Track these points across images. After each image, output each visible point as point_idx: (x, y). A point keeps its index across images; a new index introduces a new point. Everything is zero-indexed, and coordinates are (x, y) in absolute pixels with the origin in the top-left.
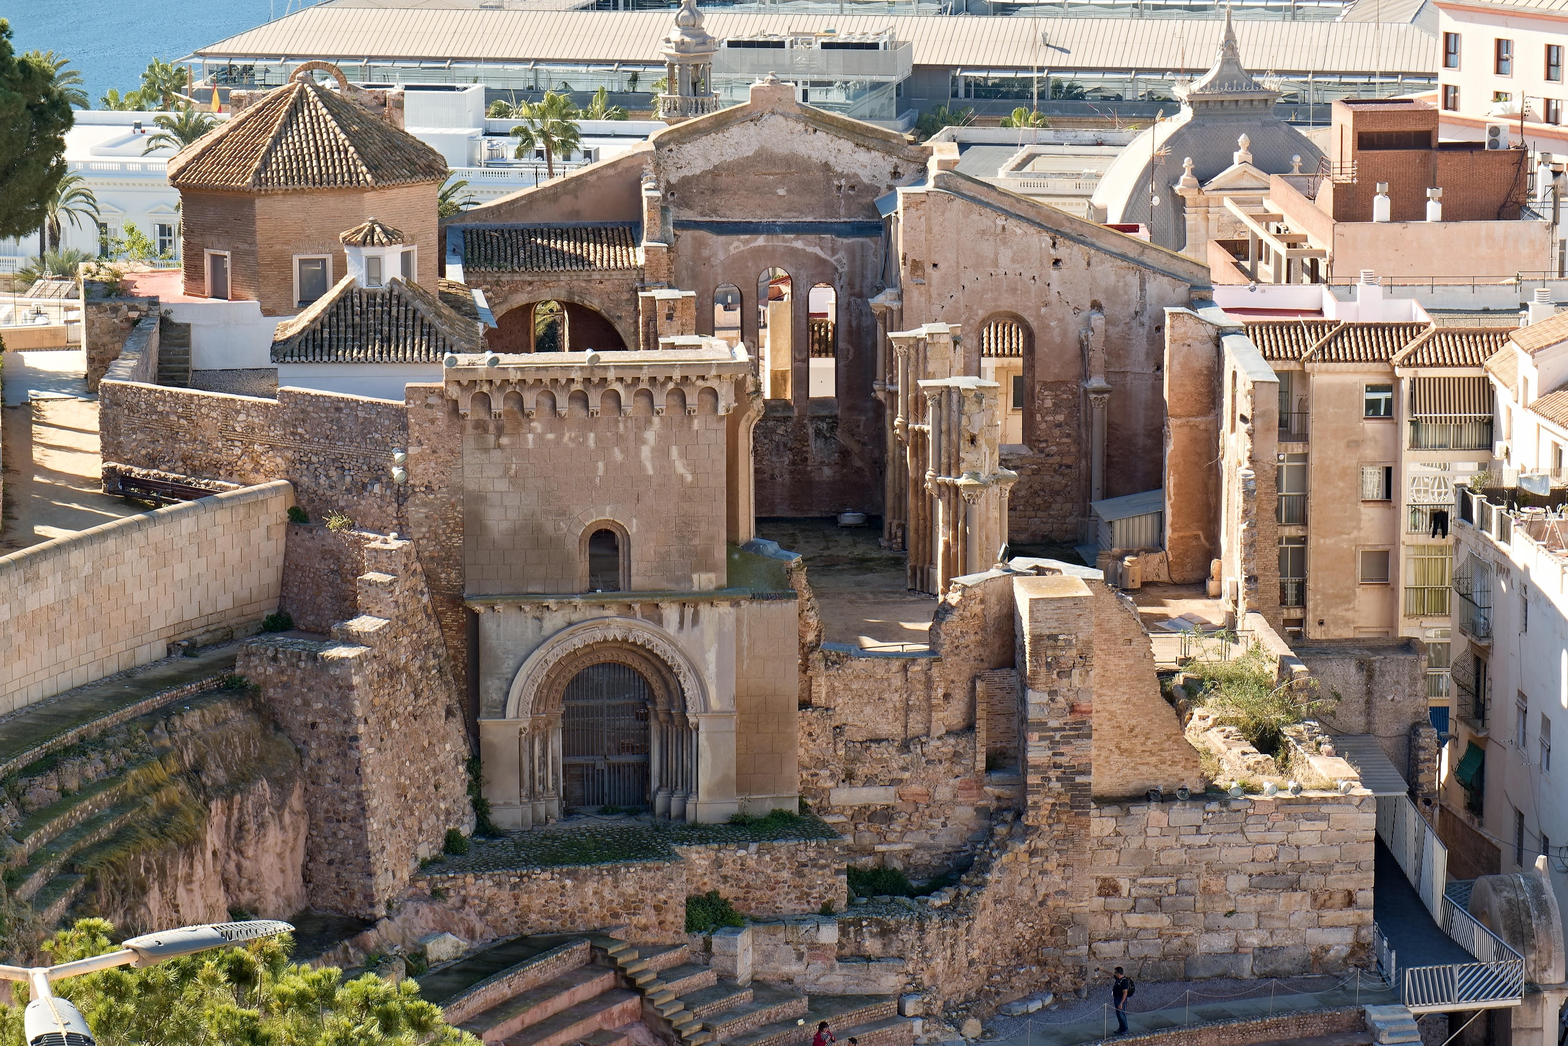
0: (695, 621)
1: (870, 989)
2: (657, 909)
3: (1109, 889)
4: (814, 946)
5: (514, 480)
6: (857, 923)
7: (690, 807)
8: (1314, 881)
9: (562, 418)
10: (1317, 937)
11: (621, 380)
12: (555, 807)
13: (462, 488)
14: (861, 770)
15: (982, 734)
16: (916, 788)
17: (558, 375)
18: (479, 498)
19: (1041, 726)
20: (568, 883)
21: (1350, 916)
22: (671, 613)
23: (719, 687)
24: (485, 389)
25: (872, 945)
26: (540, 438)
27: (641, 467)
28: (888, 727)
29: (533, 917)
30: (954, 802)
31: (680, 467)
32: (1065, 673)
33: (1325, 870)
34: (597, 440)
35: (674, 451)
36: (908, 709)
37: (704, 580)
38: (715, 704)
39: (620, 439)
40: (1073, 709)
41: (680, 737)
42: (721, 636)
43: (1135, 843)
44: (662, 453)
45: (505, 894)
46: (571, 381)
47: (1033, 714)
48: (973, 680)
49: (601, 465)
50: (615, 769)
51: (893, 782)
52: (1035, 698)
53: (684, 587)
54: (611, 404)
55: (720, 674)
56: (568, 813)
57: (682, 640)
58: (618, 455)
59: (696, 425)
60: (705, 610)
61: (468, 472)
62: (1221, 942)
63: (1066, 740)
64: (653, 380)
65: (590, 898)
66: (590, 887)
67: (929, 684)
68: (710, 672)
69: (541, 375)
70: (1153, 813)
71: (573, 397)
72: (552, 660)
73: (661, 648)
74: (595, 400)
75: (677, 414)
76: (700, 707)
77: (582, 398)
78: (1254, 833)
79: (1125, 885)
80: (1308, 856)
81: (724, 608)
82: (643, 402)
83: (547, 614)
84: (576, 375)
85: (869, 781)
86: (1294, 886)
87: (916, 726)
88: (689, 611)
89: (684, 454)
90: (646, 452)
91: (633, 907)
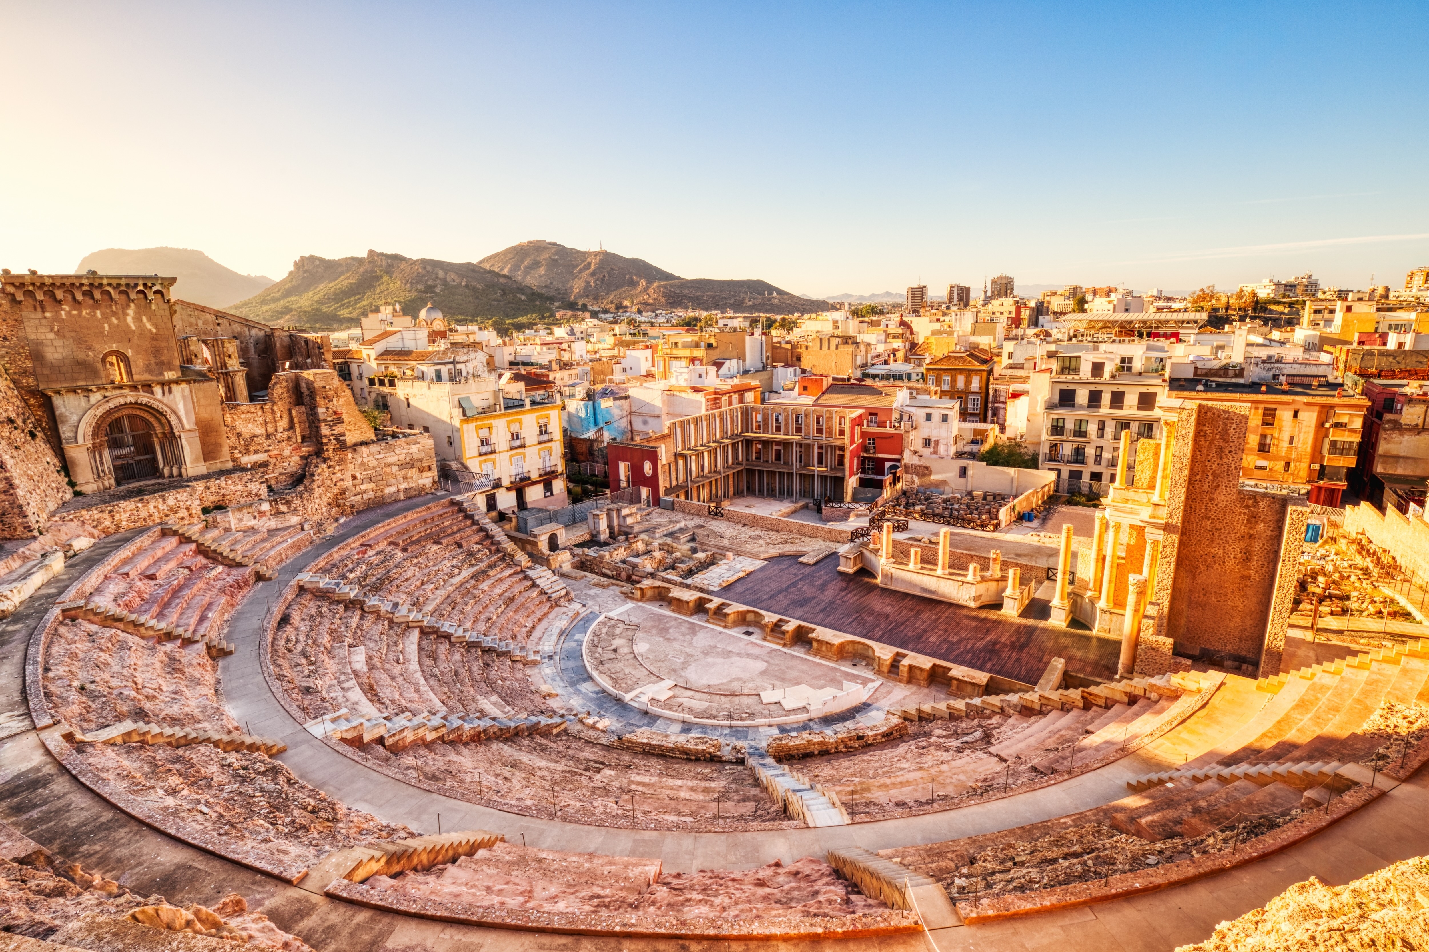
0: (170, 392)
1: (287, 524)
2: (188, 509)
3: (354, 477)
4: (260, 512)
5: (57, 333)
6: (275, 500)
7: (183, 471)
8: (418, 464)
9: (79, 303)
10: (421, 482)
11: (110, 285)
12: (113, 481)
13: (26, 338)
14: (252, 448)
15: (298, 430)
16: (276, 452)
17: (75, 281)
18: (39, 344)
19: (325, 420)
20: (140, 505)
21: (429, 474)
22: (158, 390)
23: (188, 419)
24: (31, 288)
25: (283, 508)
26: (69, 313)
27: (128, 326)
28: (260, 431)
29: (124, 523)
30: (291, 456)
31: (149, 326)
32: (330, 401)
33: (421, 460)
34: (102, 314)
35: (144, 319)
36: (266, 423)
37: (170, 375)
38: (187, 427)
39: (114, 314)
40: (335, 413)
41: (171, 444)
42: (184, 397)
43: (359, 461)
44: (138, 319)
45: (106, 515)
46: (82, 285)
47: (321, 417)
48: (290, 411)
49: (106, 326)
50: (138, 462)
51: (267, 451)
52: (321, 410)
53: (161, 378)
54: (106, 297)
55: (187, 413)
56: (118, 483)
57: (165, 400)
58: (114, 321)
59: (153, 307)
60: (174, 387)
61: (28, 330)
62: (393, 489)
63: (335, 425)
64: (128, 285)
65: (152, 510)
66: (151, 506)
67: (273, 412)
68: (182, 413)
69: (64, 281)
70: (364, 449)
71: (84, 294)
72: (99, 414)
73: (155, 404)
74: (97, 295)
75: (143, 302)
76: (180, 428)
77: (89, 294)
78: (398, 451)
79: (358, 475)
80: (415, 456)
81: (184, 385)
82: (124, 297)
83: (91, 395)
84: (85, 281)
85: (256, 452)
86: (413, 467)
87: (270, 429)
88: (166, 388)
89: (150, 320)
90: (129, 320)
91: (174, 510)
